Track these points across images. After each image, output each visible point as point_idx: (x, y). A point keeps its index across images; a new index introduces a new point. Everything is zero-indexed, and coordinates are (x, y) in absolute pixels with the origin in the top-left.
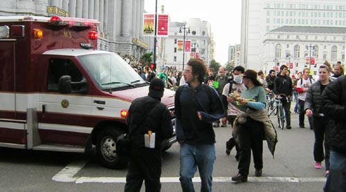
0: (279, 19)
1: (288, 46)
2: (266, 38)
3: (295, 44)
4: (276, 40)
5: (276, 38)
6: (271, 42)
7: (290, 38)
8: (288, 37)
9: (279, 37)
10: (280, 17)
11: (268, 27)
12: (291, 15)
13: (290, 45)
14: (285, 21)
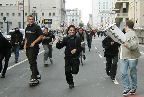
1: (105, 18)
2: (98, 15)
3: (108, 17)
6: (100, 16)
7: (106, 15)
8: (105, 15)
9: (102, 15)
10: (104, 7)
12: (108, 6)
13: (106, 18)
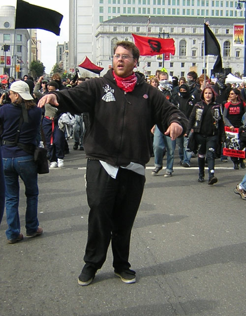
0: (114, 8)
4: (111, 34)
5: (112, 30)
6: (105, 36)
7: (130, 30)
8: (126, 29)
9: (115, 30)
10: (117, 5)
11: (101, 18)
12: (129, 3)
14: (122, 10)
